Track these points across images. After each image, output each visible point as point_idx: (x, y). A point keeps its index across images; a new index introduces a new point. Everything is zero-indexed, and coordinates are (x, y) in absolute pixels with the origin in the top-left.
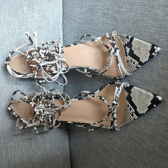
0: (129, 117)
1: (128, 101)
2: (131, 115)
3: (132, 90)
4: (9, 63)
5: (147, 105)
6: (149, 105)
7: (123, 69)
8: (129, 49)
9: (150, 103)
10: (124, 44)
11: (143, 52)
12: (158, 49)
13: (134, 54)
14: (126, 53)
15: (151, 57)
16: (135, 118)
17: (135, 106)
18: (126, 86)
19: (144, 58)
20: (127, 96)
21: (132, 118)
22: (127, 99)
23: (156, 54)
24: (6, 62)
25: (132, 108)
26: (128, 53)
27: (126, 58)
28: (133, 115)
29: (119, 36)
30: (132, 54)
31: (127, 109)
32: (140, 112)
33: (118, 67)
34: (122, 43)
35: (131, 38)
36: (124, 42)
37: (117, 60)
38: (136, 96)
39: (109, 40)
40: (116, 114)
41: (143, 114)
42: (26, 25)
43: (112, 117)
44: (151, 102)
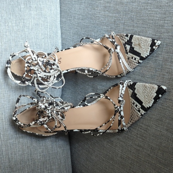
0: (136, 114)
1: (133, 98)
2: (138, 111)
3: (136, 87)
4: (10, 66)
5: (152, 97)
6: (154, 97)
7: (125, 64)
8: (130, 46)
9: (156, 94)
10: (124, 42)
11: (143, 47)
12: (158, 43)
13: (135, 51)
14: (126, 51)
15: (152, 50)
16: (142, 114)
17: (141, 101)
18: (129, 84)
19: (145, 53)
20: (131, 93)
21: (139, 114)
22: (131, 97)
23: (157, 48)
24: (7, 65)
25: (137, 104)
26: (128, 51)
27: (127, 56)
28: (139, 111)
29: (118, 35)
30: (132, 51)
31: (133, 106)
32: (146, 105)
33: (120, 63)
34: (122, 41)
35: (131, 36)
36: (123, 40)
37: (118, 57)
38: (141, 91)
39: (109, 39)
40: (123, 112)
41: (150, 107)
42: (24, 23)
43: (119, 116)
44: (156, 92)
